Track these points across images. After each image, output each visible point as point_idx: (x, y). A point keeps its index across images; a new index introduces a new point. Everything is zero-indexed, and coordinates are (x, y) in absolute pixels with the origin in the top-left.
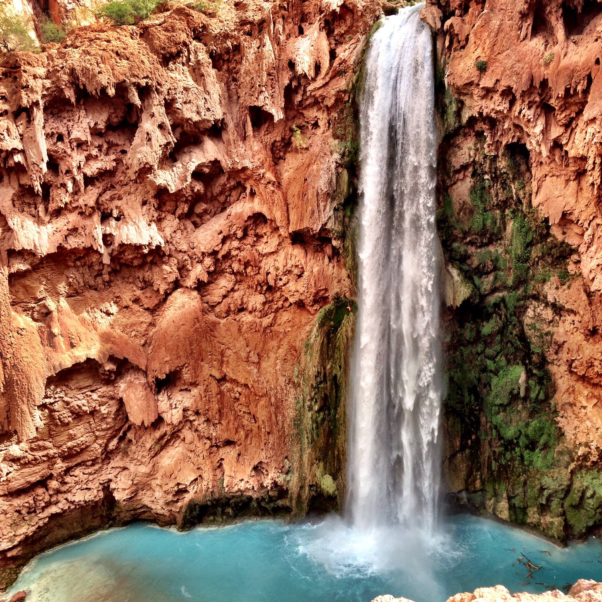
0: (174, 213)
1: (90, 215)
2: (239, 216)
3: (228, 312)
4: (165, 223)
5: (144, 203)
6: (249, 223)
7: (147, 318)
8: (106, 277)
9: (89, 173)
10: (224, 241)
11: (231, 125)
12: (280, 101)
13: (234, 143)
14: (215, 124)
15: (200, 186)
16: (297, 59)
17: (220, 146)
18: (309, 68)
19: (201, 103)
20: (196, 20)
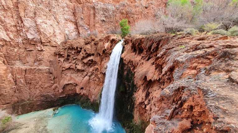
0: (87, 65)
1: (74, 64)
2: (95, 68)
5: (82, 63)
6: (97, 69)
8: (77, 72)
9: (74, 58)
11: (95, 54)
12: (102, 52)
13: (95, 57)
14: (93, 54)
15: (90, 62)
16: (105, 47)
17: (94, 57)
18: (107, 48)
19: (90, 51)
20: (93, 38)
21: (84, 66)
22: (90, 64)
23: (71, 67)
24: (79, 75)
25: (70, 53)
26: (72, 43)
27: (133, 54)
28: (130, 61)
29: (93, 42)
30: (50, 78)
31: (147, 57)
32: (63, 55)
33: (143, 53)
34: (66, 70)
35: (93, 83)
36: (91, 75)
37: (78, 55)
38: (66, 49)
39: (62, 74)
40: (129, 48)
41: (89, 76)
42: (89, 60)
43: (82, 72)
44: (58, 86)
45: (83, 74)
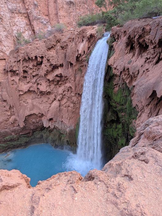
0: (53, 84)
1: (34, 84)
2: (67, 87)
3: (66, 107)
4: (51, 86)
5: (46, 82)
6: (69, 88)
7: (49, 105)
8: (40, 96)
9: (33, 75)
10: (64, 92)
11: (64, 65)
12: (75, 60)
13: (65, 70)
14: (61, 65)
15: (58, 79)
16: (79, 50)
17: (63, 70)
18: (82, 52)
19: (56, 60)
20: (58, 38)
21: (50, 85)
22: (58, 81)
23: (31, 89)
24: (44, 101)
25: (27, 67)
26: (28, 51)
27: (129, 55)
28: (124, 70)
29: (59, 44)
30: (5, 108)
31: (154, 58)
32: (17, 72)
33: (148, 52)
34: (25, 95)
35: (66, 111)
36: (62, 98)
37: (39, 69)
38: (20, 61)
39: (21, 102)
40: (120, 47)
41: (59, 100)
42: (57, 76)
43: (47, 94)
44: (18, 119)
45: (49, 98)
